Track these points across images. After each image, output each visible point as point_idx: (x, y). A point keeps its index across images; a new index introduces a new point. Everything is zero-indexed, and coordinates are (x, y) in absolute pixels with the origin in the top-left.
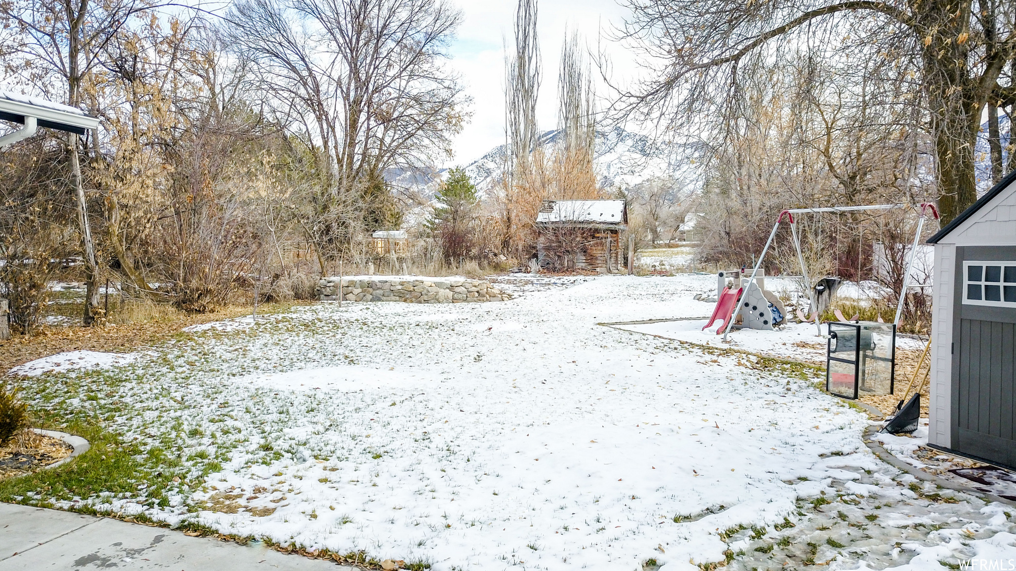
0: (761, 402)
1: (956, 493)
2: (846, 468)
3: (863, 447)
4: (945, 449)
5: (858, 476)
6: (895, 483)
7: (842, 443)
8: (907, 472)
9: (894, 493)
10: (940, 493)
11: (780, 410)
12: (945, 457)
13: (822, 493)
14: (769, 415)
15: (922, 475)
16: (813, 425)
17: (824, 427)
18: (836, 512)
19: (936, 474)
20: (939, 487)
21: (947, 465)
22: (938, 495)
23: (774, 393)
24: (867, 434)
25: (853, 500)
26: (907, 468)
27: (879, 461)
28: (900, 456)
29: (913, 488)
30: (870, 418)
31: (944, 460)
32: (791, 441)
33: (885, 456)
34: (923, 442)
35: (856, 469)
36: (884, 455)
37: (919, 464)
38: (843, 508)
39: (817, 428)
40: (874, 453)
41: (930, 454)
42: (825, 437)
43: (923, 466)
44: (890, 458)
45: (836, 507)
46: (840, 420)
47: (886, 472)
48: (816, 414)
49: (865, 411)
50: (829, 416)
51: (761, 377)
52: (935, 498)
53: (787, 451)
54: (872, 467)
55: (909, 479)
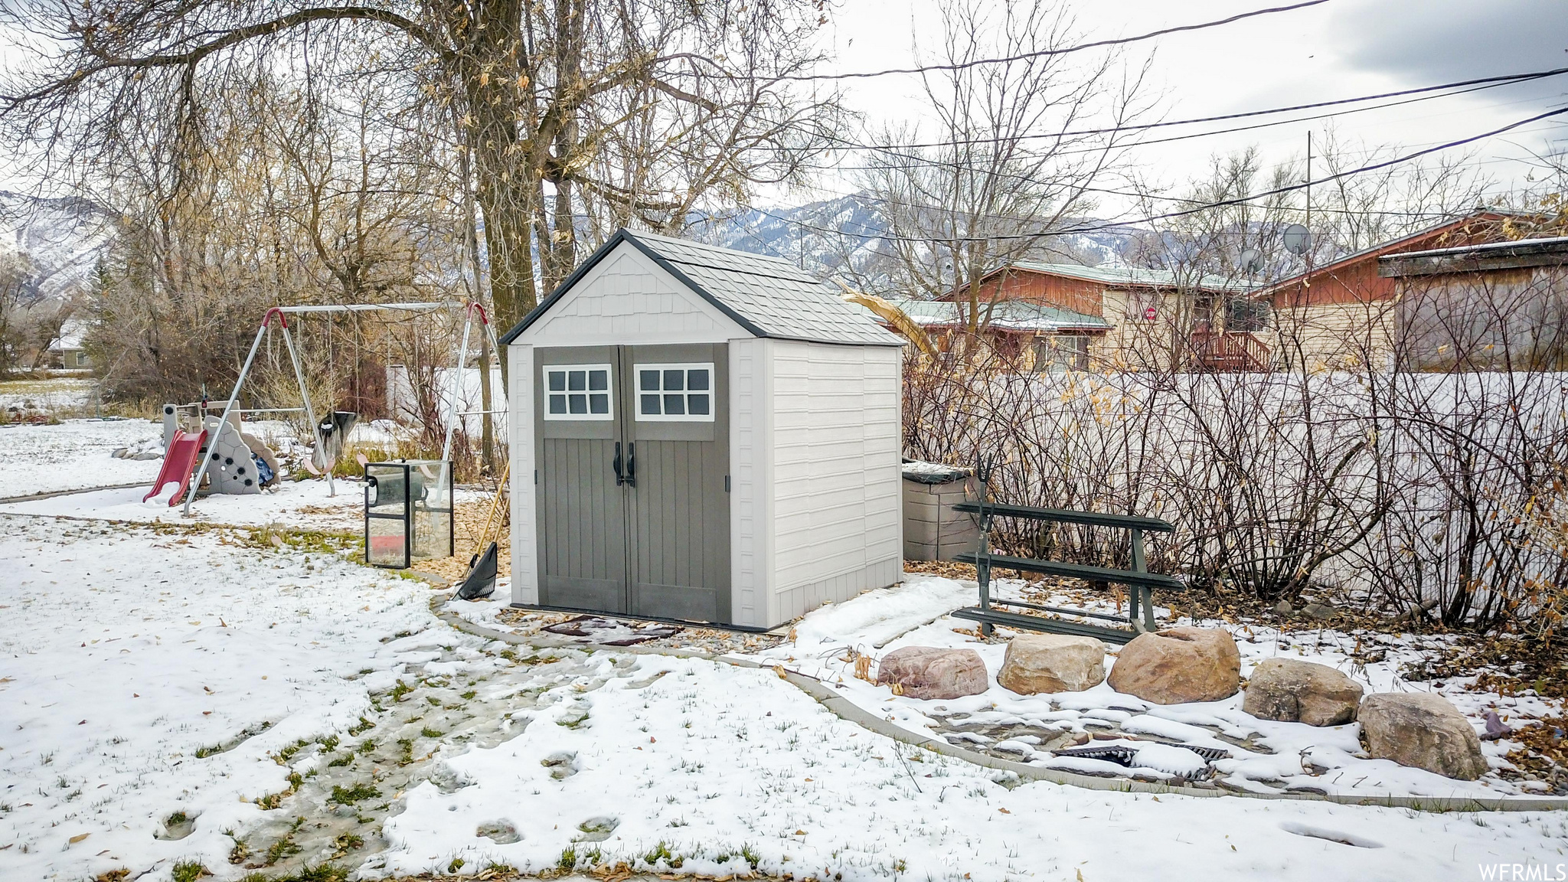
0: (273, 589)
1: (556, 650)
2: (419, 648)
3: (435, 620)
4: (532, 607)
5: (437, 654)
6: (484, 654)
7: (407, 620)
8: (495, 640)
9: (486, 665)
10: (538, 654)
11: (306, 594)
12: (534, 616)
13: (398, 681)
14: (292, 603)
15: (514, 640)
16: (360, 606)
17: (376, 606)
18: (424, 698)
19: (527, 635)
20: (536, 648)
21: (538, 624)
22: (536, 657)
23: (290, 576)
24: (434, 605)
25: (441, 682)
26: (494, 635)
27: (459, 634)
28: (482, 624)
29: (506, 655)
30: (433, 588)
31: (532, 620)
32: (337, 629)
33: (465, 627)
34: (505, 604)
35: (432, 648)
36: (463, 626)
37: (506, 629)
38: (432, 693)
39: (366, 609)
40: (451, 625)
41: (516, 616)
42: (381, 618)
43: (512, 629)
44: (471, 628)
45: (421, 694)
46: (394, 596)
47: (470, 644)
48: (359, 593)
49: (424, 580)
50: (379, 593)
51: (264, 557)
52: (533, 661)
53: (334, 643)
54: (453, 642)
55: (500, 646)
